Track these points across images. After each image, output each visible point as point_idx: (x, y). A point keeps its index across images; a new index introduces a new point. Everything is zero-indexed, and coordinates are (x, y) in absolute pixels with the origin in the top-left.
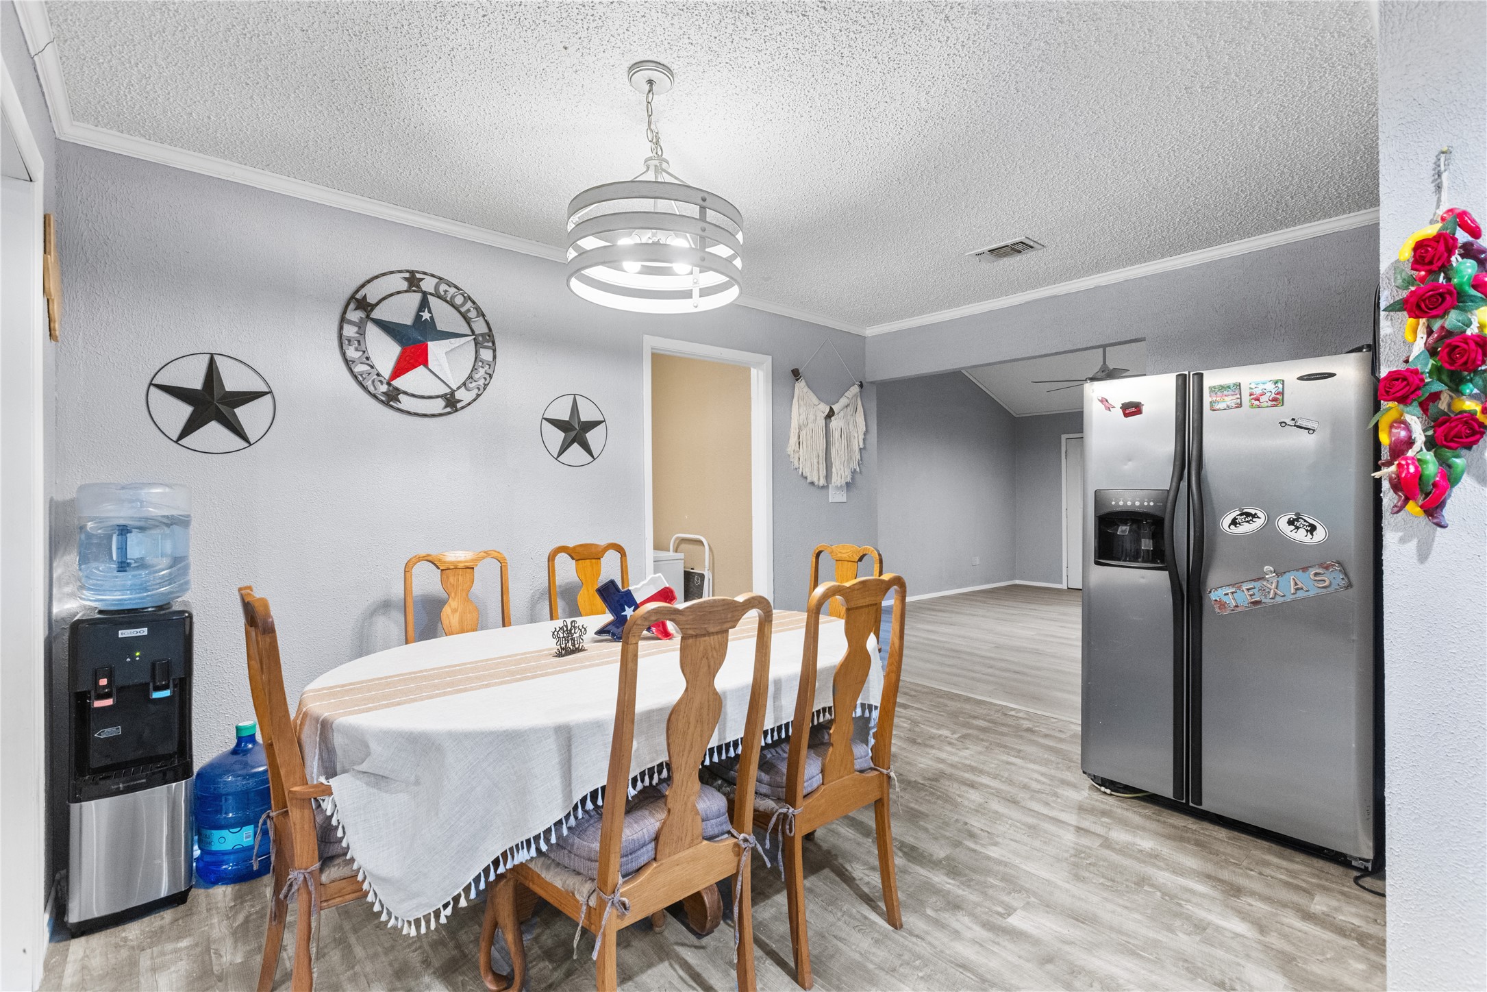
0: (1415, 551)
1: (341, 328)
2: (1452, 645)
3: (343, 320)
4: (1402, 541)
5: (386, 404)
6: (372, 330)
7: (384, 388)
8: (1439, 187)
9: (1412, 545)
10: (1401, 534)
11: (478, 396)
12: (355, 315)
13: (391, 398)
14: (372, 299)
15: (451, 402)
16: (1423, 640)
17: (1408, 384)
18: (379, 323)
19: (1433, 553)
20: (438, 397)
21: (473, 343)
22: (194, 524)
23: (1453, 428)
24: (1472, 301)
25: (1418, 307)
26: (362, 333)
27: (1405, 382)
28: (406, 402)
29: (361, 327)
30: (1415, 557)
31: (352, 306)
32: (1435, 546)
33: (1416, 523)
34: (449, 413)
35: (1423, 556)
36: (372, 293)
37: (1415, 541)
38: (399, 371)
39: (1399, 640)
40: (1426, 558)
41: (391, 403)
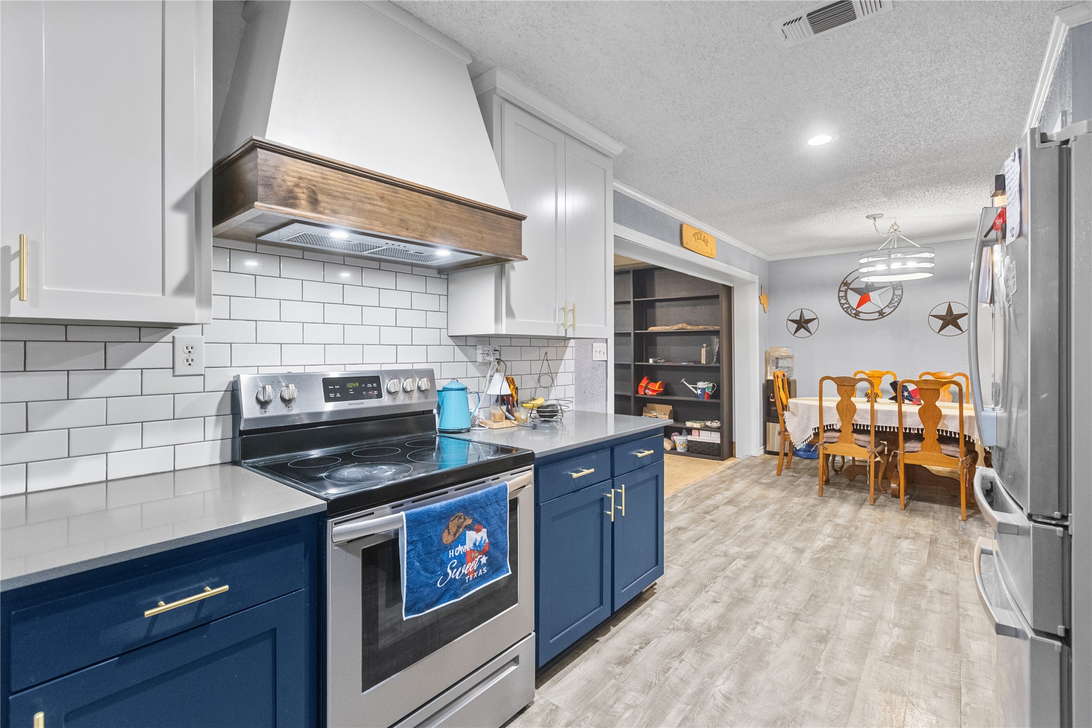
1: (839, 293)
3: (840, 291)
5: (855, 317)
6: (850, 292)
7: (854, 312)
11: (894, 309)
12: (843, 289)
13: (857, 315)
14: (849, 282)
15: (881, 314)
18: (852, 289)
20: (876, 312)
21: (892, 289)
22: (795, 358)
26: (846, 294)
28: (862, 316)
29: (846, 292)
31: (843, 285)
34: (881, 318)
36: (849, 280)
38: (859, 305)
41: (857, 317)
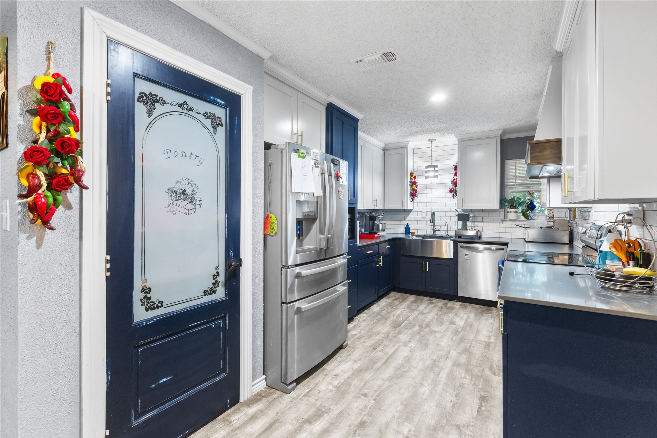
0: (35, 243)
2: (52, 287)
4: (28, 238)
8: (49, 59)
9: (33, 240)
10: (27, 235)
16: (39, 288)
17: (43, 155)
19: (44, 243)
23: (60, 181)
24: (68, 122)
25: (46, 116)
27: (42, 154)
30: (35, 246)
32: (45, 239)
33: (35, 229)
35: (39, 245)
37: (35, 238)
39: (26, 292)
40: (40, 246)
